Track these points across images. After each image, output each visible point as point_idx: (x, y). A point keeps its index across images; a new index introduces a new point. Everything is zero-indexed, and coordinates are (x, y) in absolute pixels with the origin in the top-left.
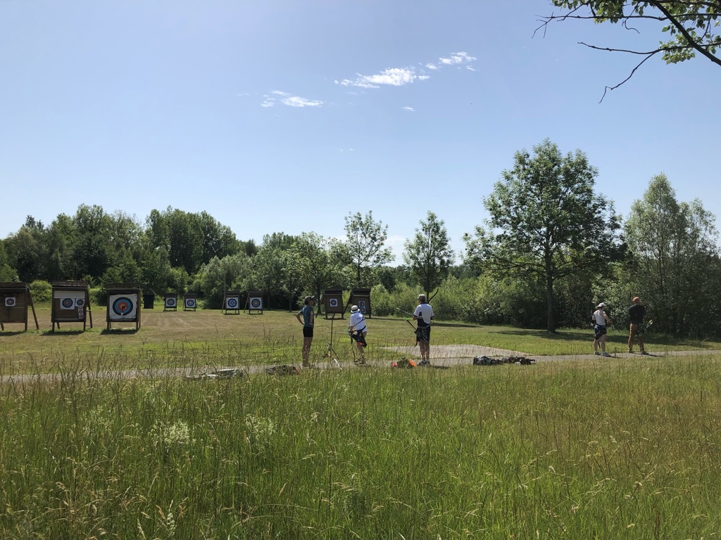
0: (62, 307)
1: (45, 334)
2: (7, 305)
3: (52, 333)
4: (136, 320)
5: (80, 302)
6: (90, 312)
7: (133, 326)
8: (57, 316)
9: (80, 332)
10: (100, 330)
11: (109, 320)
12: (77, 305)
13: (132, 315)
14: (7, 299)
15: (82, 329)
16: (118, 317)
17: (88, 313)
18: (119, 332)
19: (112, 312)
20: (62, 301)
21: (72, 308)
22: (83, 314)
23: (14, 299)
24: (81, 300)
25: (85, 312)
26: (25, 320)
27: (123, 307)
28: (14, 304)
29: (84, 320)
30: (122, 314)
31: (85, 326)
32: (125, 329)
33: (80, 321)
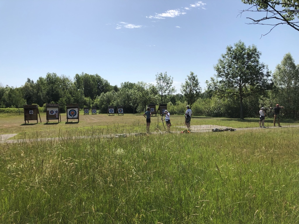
0: (50, 114)
1: (45, 124)
2: (30, 113)
3: (47, 124)
4: (78, 118)
5: (56, 112)
6: (60, 116)
7: (76, 121)
8: (48, 118)
9: (57, 123)
10: (65, 122)
11: (68, 118)
12: (55, 113)
13: (76, 116)
14: (30, 111)
15: (58, 122)
16: (71, 117)
17: (59, 116)
18: (71, 123)
19: (69, 115)
20: (50, 111)
21: (54, 114)
22: (58, 116)
23: (32, 111)
24: (57, 111)
25: (58, 115)
26: (37, 119)
27: (73, 113)
28: (33, 113)
29: (58, 119)
30: (72, 116)
31: (59, 121)
32: (73, 122)
33: (57, 119)
